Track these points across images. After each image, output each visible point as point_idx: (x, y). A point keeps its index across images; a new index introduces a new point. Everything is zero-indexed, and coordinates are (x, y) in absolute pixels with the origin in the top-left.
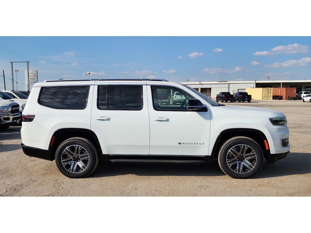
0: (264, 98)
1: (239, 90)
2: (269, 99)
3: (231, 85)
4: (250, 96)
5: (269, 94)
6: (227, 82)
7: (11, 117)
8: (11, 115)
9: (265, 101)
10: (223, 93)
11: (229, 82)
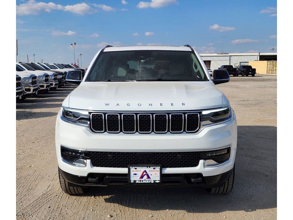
0: (268, 72)
1: (241, 63)
2: (274, 73)
3: (232, 58)
4: (255, 70)
5: (274, 68)
6: (228, 54)
7: (32, 88)
8: (32, 86)
9: (270, 75)
10: (225, 66)
11: (230, 54)
